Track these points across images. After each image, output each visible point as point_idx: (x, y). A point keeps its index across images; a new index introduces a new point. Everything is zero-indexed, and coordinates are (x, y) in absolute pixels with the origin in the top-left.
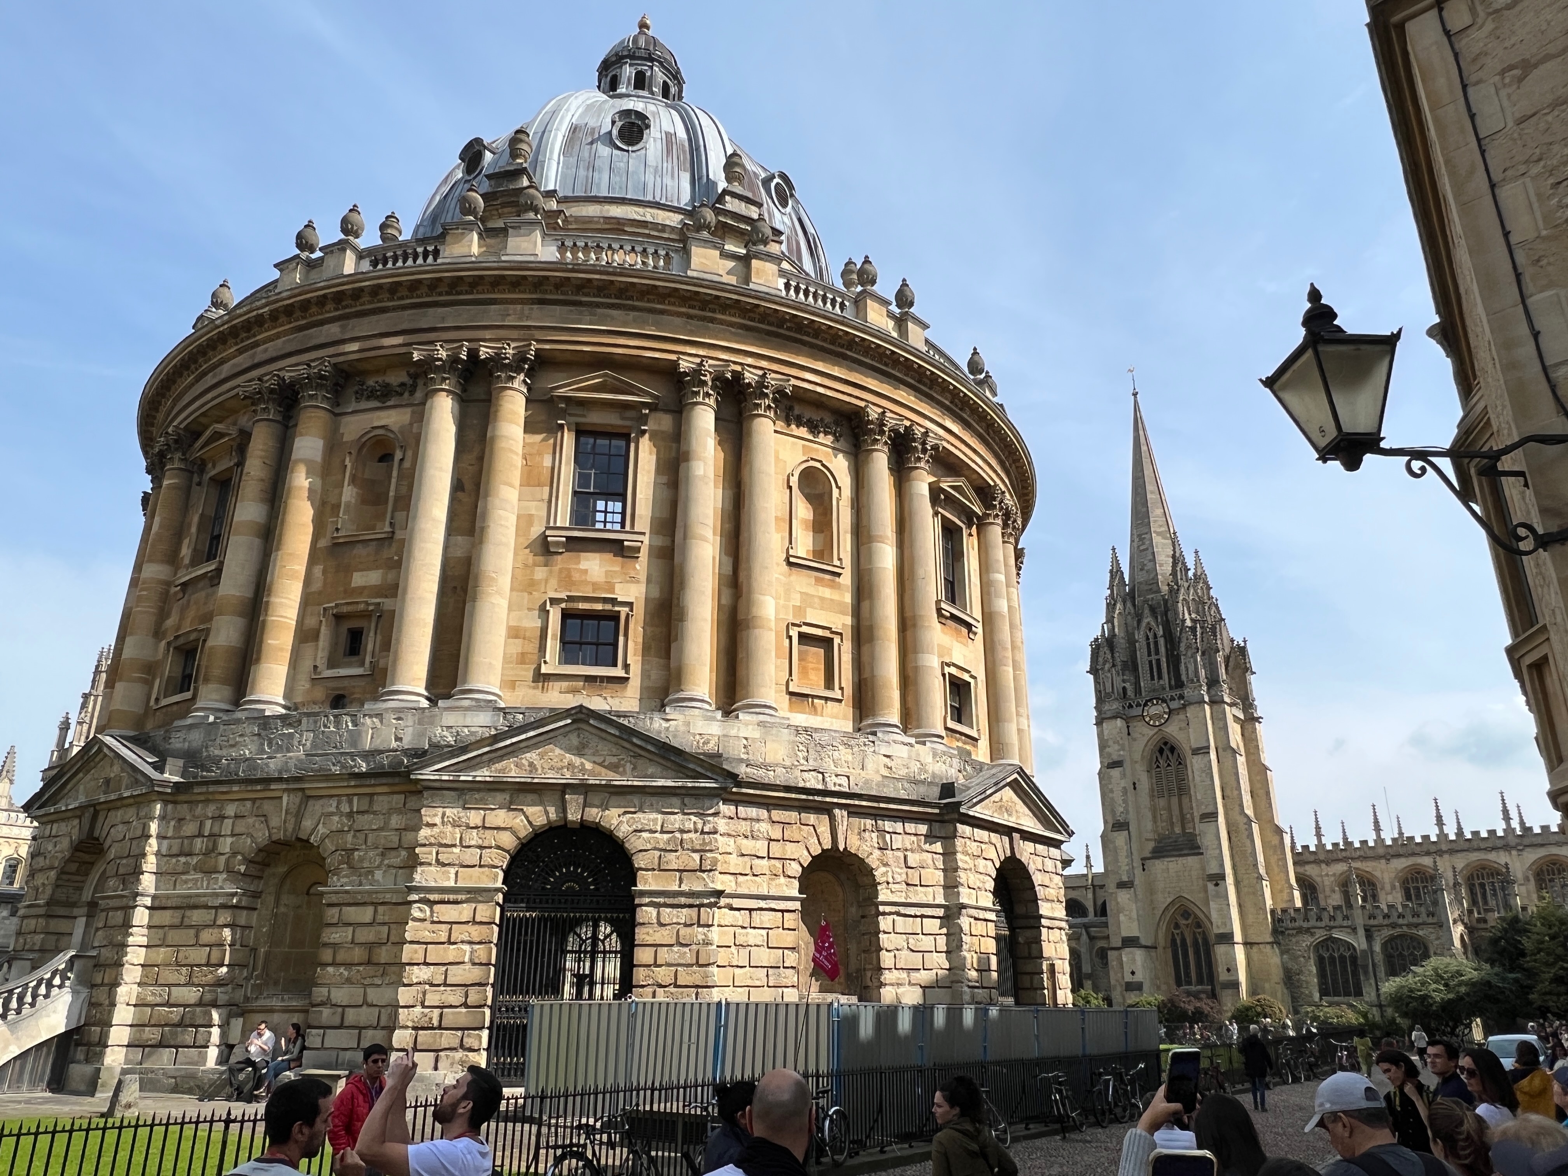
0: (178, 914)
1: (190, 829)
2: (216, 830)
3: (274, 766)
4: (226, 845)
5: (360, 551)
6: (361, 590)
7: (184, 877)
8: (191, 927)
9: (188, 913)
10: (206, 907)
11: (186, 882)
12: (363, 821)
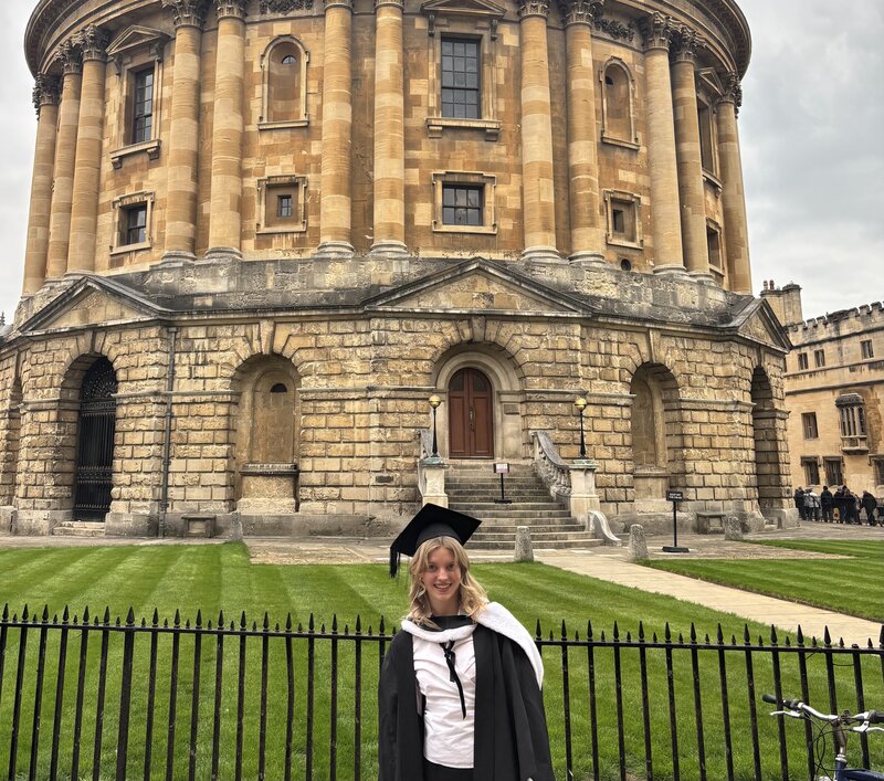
0: (598, 408)
1: (592, 347)
2: (608, 350)
3: (634, 309)
4: (616, 361)
5: (618, 153)
6: (626, 184)
7: (595, 382)
8: (606, 418)
9: (604, 408)
10: (616, 405)
11: (597, 386)
12: (692, 355)
